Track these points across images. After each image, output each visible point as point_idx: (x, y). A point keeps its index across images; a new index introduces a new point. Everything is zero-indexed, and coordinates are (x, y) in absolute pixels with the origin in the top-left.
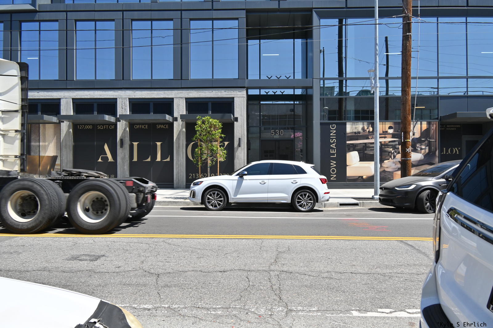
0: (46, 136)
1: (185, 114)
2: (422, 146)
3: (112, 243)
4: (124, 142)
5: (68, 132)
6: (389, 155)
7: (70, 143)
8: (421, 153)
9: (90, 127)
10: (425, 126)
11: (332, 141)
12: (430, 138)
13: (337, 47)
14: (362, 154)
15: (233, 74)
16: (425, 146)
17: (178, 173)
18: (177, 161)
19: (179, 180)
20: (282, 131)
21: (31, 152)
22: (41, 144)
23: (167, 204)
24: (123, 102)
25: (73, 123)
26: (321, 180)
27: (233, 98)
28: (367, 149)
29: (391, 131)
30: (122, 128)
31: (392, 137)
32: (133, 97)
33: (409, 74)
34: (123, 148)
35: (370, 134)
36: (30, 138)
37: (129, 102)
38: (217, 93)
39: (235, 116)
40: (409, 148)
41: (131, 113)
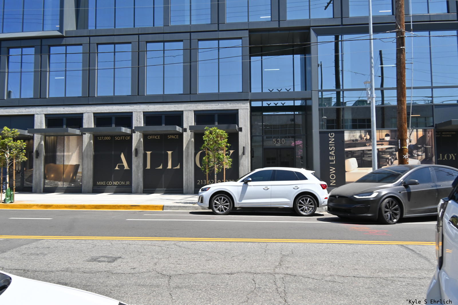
0: (70, 146)
1: (194, 125)
2: (418, 152)
3: (128, 246)
4: (138, 152)
5: (89, 143)
6: (386, 161)
7: (91, 152)
8: (418, 159)
9: (108, 138)
10: (421, 133)
11: (331, 148)
12: (426, 145)
13: (334, 61)
14: (360, 160)
15: (237, 88)
16: (422, 152)
17: (187, 179)
18: (186, 169)
19: (188, 186)
20: (283, 140)
21: (57, 161)
22: (65, 154)
23: (177, 208)
24: (138, 116)
25: (94, 135)
26: (321, 185)
27: (238, 110)
28: (365, 156)
29: (388, 139)
30: (137, 139)
31: (389, 144)
32: (147, 110)
33: (403, 85)
34: (138, 157)
35: (368, 141)
36: (56, 149)
37: (144, 115)
38: (222, 105)
39: (240, 126)
40: (406, 154)
41: (145, 125)
